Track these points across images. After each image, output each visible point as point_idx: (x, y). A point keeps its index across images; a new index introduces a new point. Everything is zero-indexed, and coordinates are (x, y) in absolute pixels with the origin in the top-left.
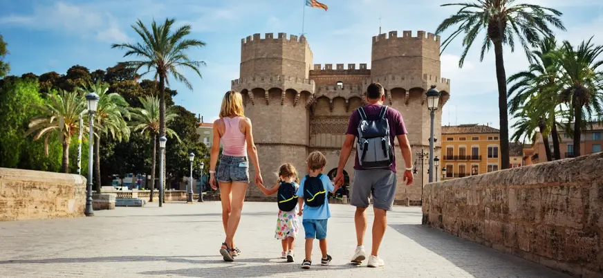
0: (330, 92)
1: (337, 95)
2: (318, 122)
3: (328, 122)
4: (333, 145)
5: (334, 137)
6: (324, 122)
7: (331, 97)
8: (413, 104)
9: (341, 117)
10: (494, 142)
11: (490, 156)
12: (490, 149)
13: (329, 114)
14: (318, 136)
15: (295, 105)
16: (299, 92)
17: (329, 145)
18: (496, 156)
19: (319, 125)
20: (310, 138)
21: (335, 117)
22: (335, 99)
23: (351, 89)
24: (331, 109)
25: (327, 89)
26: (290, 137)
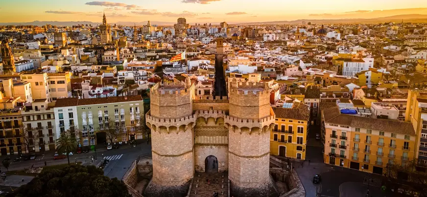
0: (206, 115)
1: (209, 116)
2: (199, 129)
3: (205, 129)
4: (209, 142)
5: (208, 138)
6: (202, 129)
7: (206, 117)
8: (254, 134)
9: (212, 127)
10: (300, 125)
11: (299, 132)
12: (299, 128)
13: (205, 125)
14: (199, 137)
15: (185, 131)
16: (187, 124)
17: (206, 142)
18: (302, 132)
19: (199, 132)
20: (195, 139)
21: (209, 127)
22: (208, 119)
23: (218, 113)
24: (206, 123)
25: (204, 113)
26: (183, 149)
